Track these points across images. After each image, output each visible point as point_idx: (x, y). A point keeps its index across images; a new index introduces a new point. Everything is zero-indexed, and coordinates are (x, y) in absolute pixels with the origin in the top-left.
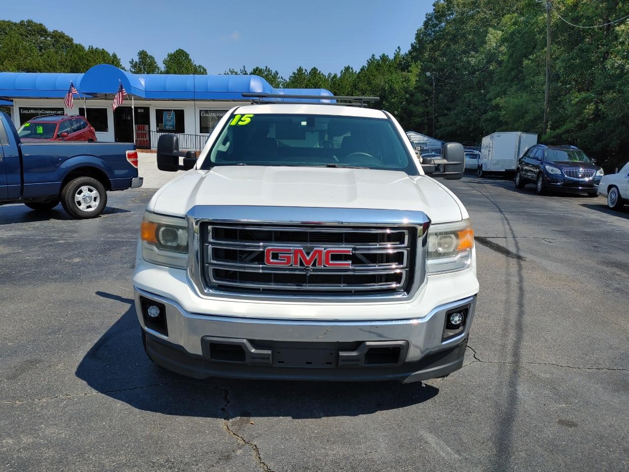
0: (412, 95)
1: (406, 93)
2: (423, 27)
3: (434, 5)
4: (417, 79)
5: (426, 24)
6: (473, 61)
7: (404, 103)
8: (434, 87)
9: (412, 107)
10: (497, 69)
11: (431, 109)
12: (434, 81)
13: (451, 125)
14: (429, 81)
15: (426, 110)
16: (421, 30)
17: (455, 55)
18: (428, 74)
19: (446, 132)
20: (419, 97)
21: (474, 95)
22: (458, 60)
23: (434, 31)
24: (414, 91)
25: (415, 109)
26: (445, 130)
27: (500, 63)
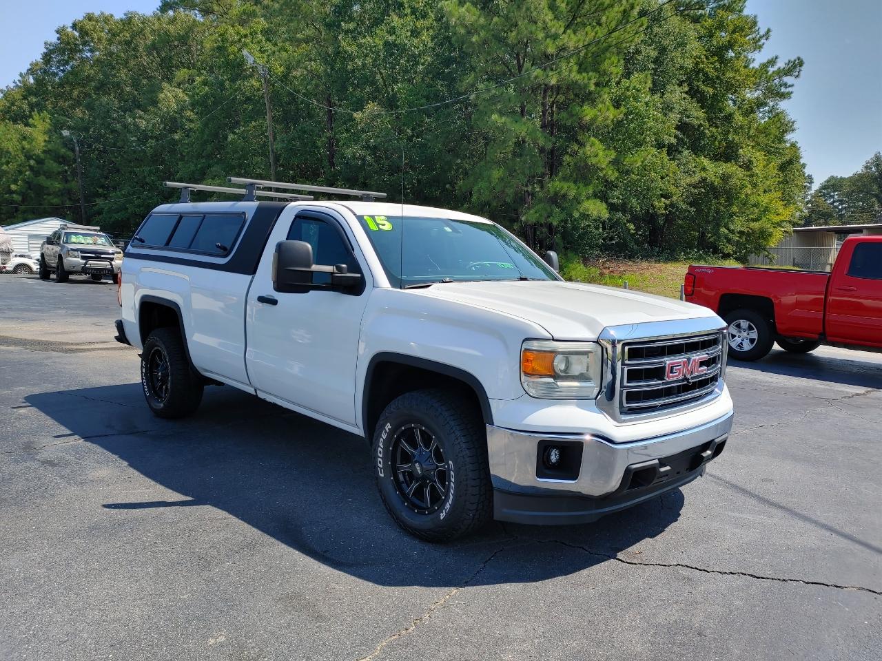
0: (40, 162)
1: (28, 157)
2: (42, 61)
3: (58, 32)
4: (47, 139)
5: (47, 58)
6: (143, 124)
7: (27, 173)
8: (77, 153)
9: (42, 180)
10: (183, 139)
11: (75, 185)
12: (76, 145)
13: (118, 211)
14: (67, 143)
15: (68, 186)
16: (37, 64)
17: (108, 111)
18: (66, 133)
19: (112, 220)
20: (52, 165)
21: (150, 172)
22: (114, 119)
23: (63, 71)
24: (42, 156)
25: (49, 184)
26: (111, 218)
27: (188, 133)
